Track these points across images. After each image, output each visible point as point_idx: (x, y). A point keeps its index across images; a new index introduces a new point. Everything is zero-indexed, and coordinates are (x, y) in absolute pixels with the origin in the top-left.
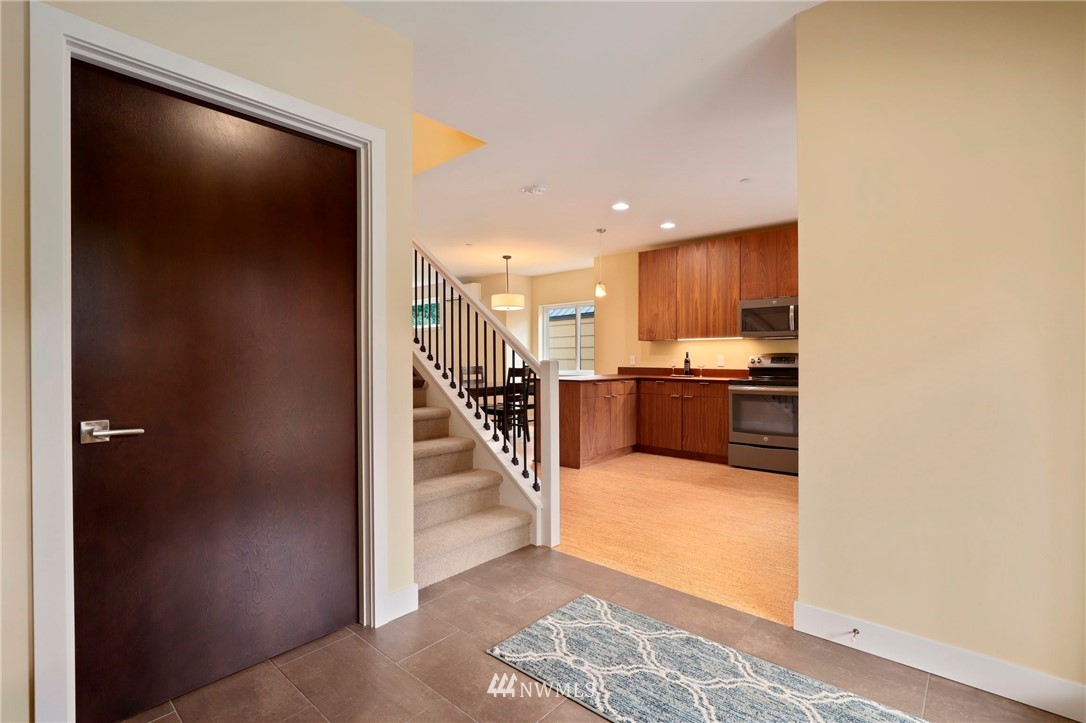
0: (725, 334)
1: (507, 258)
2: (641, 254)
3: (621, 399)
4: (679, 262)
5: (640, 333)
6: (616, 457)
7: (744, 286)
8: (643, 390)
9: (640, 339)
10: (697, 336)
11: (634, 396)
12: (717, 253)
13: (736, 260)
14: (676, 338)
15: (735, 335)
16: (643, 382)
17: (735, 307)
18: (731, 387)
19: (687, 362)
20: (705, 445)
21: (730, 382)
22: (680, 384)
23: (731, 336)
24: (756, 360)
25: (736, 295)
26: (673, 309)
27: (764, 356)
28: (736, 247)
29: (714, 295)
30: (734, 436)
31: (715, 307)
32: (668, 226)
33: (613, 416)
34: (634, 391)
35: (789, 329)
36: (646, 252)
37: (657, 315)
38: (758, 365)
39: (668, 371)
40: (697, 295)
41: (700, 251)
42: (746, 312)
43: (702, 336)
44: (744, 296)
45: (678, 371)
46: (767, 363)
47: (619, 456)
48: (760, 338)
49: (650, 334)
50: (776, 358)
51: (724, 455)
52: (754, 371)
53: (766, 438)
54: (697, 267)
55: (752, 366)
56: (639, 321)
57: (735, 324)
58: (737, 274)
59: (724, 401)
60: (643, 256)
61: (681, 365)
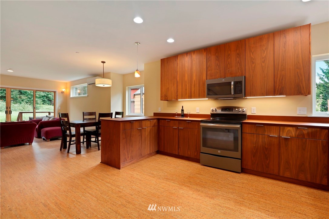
0: (199, 97)
1: (103, 62)
2: (162, 60)
3: (148, 129)
4: (178, 62)
5: (161, 97)
6: (146, 158)
7: (209, 72)
8: (160, 124)
9: (161, 100)
10: (186, 98)
11: (156, 128)
12: (195, 57)
13: (205, 60)
14: (177, 99)
15: (204, 97)
16: (160, 120)
17: (204, 83)
18: (202, 124)
19: (182, 110)
20: (189, 153)
21: (201, 121)
22: (177, 122)
23: (202, 98)
24: (214, 110)
25: (204, 77)
26: (175, 85)
27: (218, 108)
28: (205, 54)
29: (194, 78)
30: (203, 149)
31: (194, 84)
32: (171, 41)
33: (143, 138)
34: (156, 124)
35: (231, 94)
36: (164, 59)
37: (168, 88)
38: (215, 112)
39: (174, 115)
40: (186, 78)
41: (188, 57)
42: (209, 86)
43: (188, 98)
44: (208, 77)
45: (178, 115)
46: (219, 111)
47: (148, 157)
48: (216, 99)
49: (165, 97)
50: (223, 109)
51: (198, 158)
52: (213, 115)
53: (219, 151)
54: (186, 65)
55: (212, 112)
56: (161, 91)
57: (204, 92)
58: (205, 67)
59: (198, 131)
60: (163, 61)
61: (180, 112)
